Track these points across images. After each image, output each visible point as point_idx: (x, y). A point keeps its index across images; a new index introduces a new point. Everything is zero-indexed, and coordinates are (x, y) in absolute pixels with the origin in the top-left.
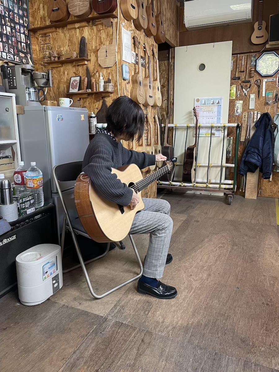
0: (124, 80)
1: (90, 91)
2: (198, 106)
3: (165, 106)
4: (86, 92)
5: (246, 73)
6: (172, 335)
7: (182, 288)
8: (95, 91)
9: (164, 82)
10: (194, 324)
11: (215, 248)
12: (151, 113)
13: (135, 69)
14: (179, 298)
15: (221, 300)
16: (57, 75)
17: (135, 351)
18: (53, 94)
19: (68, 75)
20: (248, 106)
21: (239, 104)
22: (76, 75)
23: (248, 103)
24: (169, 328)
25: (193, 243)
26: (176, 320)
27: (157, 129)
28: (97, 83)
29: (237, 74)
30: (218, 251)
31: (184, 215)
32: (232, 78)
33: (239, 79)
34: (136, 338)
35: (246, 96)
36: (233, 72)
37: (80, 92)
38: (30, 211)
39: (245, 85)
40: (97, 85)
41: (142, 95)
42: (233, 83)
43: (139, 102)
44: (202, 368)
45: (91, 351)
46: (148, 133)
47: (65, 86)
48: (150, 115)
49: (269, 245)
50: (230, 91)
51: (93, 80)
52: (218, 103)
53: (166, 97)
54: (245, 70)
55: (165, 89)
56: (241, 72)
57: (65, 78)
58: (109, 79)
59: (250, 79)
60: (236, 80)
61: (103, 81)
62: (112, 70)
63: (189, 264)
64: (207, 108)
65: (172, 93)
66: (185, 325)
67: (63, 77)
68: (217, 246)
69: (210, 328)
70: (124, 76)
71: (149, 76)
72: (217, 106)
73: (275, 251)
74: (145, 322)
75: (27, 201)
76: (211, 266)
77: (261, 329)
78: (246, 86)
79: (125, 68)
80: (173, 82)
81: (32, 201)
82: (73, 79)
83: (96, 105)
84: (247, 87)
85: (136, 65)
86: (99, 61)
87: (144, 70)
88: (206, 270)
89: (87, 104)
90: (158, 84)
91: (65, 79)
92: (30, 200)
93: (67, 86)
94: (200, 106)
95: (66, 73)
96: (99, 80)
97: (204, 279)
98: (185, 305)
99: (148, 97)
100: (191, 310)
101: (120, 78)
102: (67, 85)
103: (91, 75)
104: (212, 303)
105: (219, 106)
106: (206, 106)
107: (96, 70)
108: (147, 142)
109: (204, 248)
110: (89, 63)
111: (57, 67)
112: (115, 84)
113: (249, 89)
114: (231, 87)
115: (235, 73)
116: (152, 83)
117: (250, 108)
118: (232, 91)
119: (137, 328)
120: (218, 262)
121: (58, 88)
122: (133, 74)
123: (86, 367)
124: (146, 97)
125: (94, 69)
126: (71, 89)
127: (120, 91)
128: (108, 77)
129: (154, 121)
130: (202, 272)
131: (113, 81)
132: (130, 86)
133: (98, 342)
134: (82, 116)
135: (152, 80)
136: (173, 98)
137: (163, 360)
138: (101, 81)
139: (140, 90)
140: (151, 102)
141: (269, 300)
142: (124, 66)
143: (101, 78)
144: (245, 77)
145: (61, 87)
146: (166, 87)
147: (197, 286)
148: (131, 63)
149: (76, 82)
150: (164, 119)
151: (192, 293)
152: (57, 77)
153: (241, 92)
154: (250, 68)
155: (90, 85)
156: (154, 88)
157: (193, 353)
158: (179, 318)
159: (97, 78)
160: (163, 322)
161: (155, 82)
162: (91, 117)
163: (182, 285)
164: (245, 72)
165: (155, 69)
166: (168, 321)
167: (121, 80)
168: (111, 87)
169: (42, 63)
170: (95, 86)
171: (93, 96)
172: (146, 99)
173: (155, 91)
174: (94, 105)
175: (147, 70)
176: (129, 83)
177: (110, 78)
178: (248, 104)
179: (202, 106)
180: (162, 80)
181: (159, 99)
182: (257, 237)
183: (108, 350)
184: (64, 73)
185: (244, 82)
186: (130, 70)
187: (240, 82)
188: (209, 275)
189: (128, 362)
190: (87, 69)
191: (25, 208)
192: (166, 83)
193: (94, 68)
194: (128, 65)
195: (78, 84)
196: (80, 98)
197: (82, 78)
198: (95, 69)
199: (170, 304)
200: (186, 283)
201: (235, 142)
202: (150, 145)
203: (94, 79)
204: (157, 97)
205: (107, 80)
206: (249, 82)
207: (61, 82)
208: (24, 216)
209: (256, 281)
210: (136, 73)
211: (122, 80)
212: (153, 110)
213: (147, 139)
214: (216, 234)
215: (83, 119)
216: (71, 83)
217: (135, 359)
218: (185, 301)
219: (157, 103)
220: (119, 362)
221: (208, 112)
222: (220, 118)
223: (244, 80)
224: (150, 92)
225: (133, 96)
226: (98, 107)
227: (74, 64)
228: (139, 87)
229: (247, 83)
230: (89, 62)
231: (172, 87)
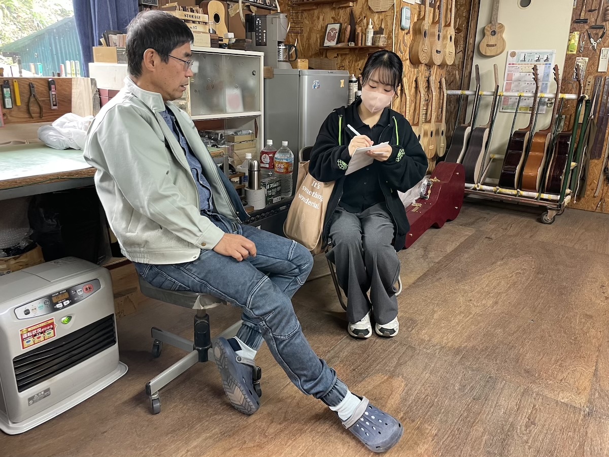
0: (402, 29)
1: (352, 44)
2: (513, 64)
3: (459, 62)
4: (348, 47)
5: (599, 13)
6: (439, 353)
7: (457, 312)
8: (360, 45)
9: (460, 23)
10: (468, 348)
11: (511, 274)
12: (436, 75)
13: (420, 12)
14: (452, 322)
15: (507, 330)
16: (308, 21)
17: (395, 360)
18: (301, 47)
19: (323, 20)
20: (596, 67)
21: (582, 62)
22: (335, 21)
23: (597, 61)
24: (436, 347)
25: (479, 265)
26: (445, 341)
27: (442, 99)
28: (365, 33)
29: (583, 14)
30: (514, 277)
31: (470, 229)
32: (574, 19)
33: (586, 22)
34: (396, 349)
35: (595, 50)
36: (576, 11)
37: (339, 45)
38: (276, 200)
39: (594, 32)
40: (364, 36)
41: (426, 51)
42: (575, 29)
43: (421, 61)
44: (472, 387)
45: (346, 353)
46: (428, 105)
47: (318, 36)
48: (434, 78)
49: (594, 278)
50: (569, 40)
51: (359, 30)
52: (547, 60)
53: (461, 48)
54: (597, 8)
55: (462, 34)
56: (590, 11)
57: (320, 24)
58: (381, 28)
59: (604, 24)
60: (581, 24)
61: (372, 31)
62: (387, 16)
63: (470, 287)
64: (527, 68)
65: (471, 42)
66: (456, 347)
67: (317, 24)
68: (513, 272)
69: (487, 354)
70: (403, 23)
71: (438, 22)
72: (543, 64)
73: (600, 287)
74: (408, 337)
75: (275, 188)
76: (500, 293)
77: (554, 364)
78: (597, 34)
79: (406, 13)
80: (475, 24)
81: (279, 189)
82: (330, 27)
83: (358, 64)
84: (598, 36)
85: (422, 5)
86: (369, 3)
87: (432, 12)
88: (493, 297)
89: (346, 63)
90: (451, 31)
91: (319, 27)
92: (276, 187)
93: (321, 36)
94: (516, 64)
95: (321, 18)
96: (367, 30)
97: (489, 306)
98: (459, 329)
99: (434, 52)
100: (466, 334)
101: (397, 27)
102: (321, 34)
103: (356, 21)
104: (494, 331)
105: (548, 65)
106: (525, 64)
107: (364, 15)
108: (426, 119)
109: (494, 272)
110: (355, 5)
111: (309, 10)
112: (389, 35)
113: (600, 39)
114: (570, 35)
115: (579, 12)
116: (442, 31)
117: (599, 71)
118: (573, 41)
119: (397, 341)
120: (512, 290)
121: (309, 39)
122: (416, 20)
123: (342, 365)
124: (431, 52)
125: (361, 14)
126: (326, 41)
127: (396, 45)
128: (380, 26)
129: (439, 86)
130: (487, 298)
131: (386, 32)
132: (410, 38)
133: (354, 346)
134: (342, 81)
135: (443, 25)
136: (473, 50)
137: (427, 372)
138: (370, 31)
139: (423, 44)
140: (438, 60)
141: (573, 338)
142: (404, 11)
143: (371, 26)
144: (597, 20)
145: (312, 39)
146: (464, 30)
147: (478, 313)
148: (414, 3)
149: (334, 31)
150: (454, 82)
151: (468, 318)
152: (308, 23)
153: (586, 44)
154: (605, 5)
155: (353, 37)
156: (445, 37)
157: (463, 372)
158: (450, 340)
159: (364, 26)
160: (429, 341)
161: (447, 28)
162: (351, 81)
163: (457, 309)
164: (597, 11)
165: (449, 7)
166: (435, 341)
167: (398, 30)
168: (383, 39)
169: (289, 3)
170: (360, 38)
171: (357, 51)
172: (431, 55)
173: (445, 42)
174: (356, 64)
175: (437, 10)
176: (409, 32)
177: (383, 27)
178: (597, 64)
179: (519, 64)
180: (458, 19)
181: (451, 54)
182: (578, 267)
183: (365, 355)
184: (319, 18)
185: (592, 28)
186: (412, 14)
187: (587, 27)
188: (496, 303)
189: (387, 368)
190: (352, 14)
191: (272, 196)
192: (464, 26)
193: (361, 12)
194: (409, 7)
195: (337, 34)
196: (337, 54)
197: (343, 25)
198: (363, 13)
199: (440, 325)
200: (462, 308)
201: (568, 123)
202: (430, 122)
203: (360, 28)
204: (447, 51)
205: (378, 29)
206: (602, 28)
207: (313, 31)
208: (270, 205)
209: (561, 316)
210: (421, 19)
211: (400, 30)
212: (439, 70)
213: (426, 114)
214: (516, 257)
215: (342, 85)
216: (327, 32)
217: (396, 367)
218: (459, 325)
219: (446, 60)
220: (378, 367)
221: (528, 74)
222: (546, 84)
223: (593, 24)
224: (438, 45)
225: (413, 53)
226: (361, 67)
227: (334, 6)
228: (423, 39)
229: (598, 30)
230: (355, 3)
231: (472, 32)
